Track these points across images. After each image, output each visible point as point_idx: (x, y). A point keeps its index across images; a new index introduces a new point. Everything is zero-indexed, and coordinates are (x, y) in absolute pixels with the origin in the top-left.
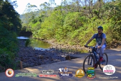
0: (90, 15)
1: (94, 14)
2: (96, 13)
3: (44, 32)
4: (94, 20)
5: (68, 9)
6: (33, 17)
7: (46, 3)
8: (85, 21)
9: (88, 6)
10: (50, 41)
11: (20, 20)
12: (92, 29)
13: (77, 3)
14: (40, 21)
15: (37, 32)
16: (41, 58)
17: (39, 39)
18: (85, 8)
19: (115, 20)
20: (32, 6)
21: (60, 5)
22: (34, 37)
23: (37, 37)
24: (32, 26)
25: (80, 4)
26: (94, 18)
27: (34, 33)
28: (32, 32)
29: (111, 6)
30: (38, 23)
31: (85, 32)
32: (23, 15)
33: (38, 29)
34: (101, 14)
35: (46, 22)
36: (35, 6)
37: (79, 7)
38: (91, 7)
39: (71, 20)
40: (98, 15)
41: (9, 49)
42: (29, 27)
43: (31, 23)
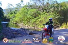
0: (42, 11)
1: (44, 10)
3: (17, 19)
4: (44, 13)
5: (30, 7)
6: (11, 11)
8: (40, 14)
9: (41, 6)
10: (20, 24)
12: (43, 18)
13: (36, 4)
14: (15, 13)
15: (13, 19)
16: (15, 34)
17: (14, 23)
18: (40, 7)
19: (56, 13)
20: (11, 5)
21: (26, 5)
22: (11, 22)
24: (10, 16)
25: (37, 4)
26: (44, 12)
27: (11, 20)
28: (10, 19)
29: (54, 6)
31: (39, 20)
32: (5, 10)
33: (14, 18)
34: (48, 10)
35: (18, 14)
37: (36, 6)
38: (43, 7)
39: (32, 13)
40: (47, 11)
42: (8, 17)
43: (9, 14)
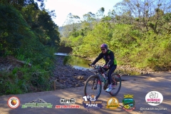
0: (144, 29)
1: (149, 28)
2: (152, 26)
3: (87, 47)
4: (149, 34)
5: (117, 21)
6: (75, 30)
7: (91, 13)
8: (138, 35)
9: (142, 17)
10: (93, 59)
11: (59, 33)
14: (82, 34)
15: (79, 48)
17: (80, 56)
18: (138, 20)
22: (74, 54)
23: (78, 54)
24: (73, 41)
25: (133, 14)
27: (74, 49)
30: (80, 36)
31: (137, 49)
32: (62, 28)
33: (80, 44)
35: (89, 36)
36: (78, 17)
37: (131, 19)
38: (146, 19)
40: (155, 30)
41: (43, 67)
42: (69, 42)
43: (71, 37)
